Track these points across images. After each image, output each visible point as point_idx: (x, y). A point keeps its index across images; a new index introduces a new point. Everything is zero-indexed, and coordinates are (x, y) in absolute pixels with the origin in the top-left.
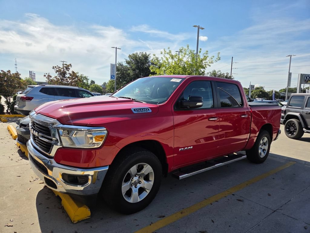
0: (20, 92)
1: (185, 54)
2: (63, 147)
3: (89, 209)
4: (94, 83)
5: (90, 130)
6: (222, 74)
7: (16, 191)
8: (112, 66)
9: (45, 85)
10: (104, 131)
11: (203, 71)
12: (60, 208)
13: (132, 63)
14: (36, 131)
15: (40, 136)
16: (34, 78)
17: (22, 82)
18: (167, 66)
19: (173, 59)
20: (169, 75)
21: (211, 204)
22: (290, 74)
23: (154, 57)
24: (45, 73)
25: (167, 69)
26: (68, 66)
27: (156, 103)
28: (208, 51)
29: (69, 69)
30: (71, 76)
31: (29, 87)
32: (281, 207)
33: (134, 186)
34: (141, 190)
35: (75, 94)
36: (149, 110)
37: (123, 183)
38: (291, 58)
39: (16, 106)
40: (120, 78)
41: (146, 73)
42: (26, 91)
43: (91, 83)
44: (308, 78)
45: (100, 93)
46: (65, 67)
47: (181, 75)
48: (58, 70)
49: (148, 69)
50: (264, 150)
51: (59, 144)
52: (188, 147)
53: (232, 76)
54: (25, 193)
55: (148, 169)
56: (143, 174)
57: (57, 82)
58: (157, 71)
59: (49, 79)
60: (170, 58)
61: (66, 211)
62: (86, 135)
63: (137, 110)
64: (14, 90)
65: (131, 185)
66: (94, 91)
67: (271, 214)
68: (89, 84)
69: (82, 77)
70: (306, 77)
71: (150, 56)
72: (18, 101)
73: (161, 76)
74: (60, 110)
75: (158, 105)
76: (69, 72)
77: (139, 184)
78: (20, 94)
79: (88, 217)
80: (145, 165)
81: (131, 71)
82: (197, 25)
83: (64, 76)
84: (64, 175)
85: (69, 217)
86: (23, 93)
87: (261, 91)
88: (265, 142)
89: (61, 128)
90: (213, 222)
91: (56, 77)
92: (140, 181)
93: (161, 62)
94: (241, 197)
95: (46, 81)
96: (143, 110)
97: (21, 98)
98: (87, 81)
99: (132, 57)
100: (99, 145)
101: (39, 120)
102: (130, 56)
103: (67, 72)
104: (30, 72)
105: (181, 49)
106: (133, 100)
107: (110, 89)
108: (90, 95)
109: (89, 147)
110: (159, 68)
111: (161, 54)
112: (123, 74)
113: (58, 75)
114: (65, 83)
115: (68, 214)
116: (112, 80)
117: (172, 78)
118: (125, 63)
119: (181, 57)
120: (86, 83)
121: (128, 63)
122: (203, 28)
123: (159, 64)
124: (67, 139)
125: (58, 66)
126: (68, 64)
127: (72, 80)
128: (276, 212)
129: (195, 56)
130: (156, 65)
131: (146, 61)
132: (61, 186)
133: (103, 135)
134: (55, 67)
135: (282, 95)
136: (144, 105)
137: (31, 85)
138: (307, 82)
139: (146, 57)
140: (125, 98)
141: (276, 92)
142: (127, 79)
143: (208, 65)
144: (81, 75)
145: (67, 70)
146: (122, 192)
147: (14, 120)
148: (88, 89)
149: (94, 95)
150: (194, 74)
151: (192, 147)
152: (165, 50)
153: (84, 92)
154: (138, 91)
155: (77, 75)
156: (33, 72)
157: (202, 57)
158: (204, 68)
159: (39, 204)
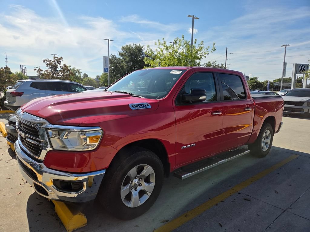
0: (10, 87)
1: (180, 45)
2: (54, 150)
3: (85, 216)
4: (87, 76)
5: (83, 130)
6: (217, 66)
7: (5, 196)
8: (105, 58)
9: (35, 80)
10: (98, 131)
11: (198, 62)
12: (53, 215)
13: (126, 56)
14: (23, 132)
15: (27, 137)
16: (25, 72)
17: (11, 77)
18: (162, 58)
19: (167, 50)
20: (165, 67)
21: (217, 205)
22: (285, 64)
23: (148, 48)
24: (36, 67)
25: (162, 61)
26: (59, 59)
27: (155, 98)
28: (203, 41)
29: (61, 62)
30: (62, 70)
31: (19, 82)
32: (291, 206)
33: (134, 189)
34: (142, 193)
35: (68, 88)
36: (148, 106)
37: (122, 187)
38: (286, 47)
39: (6, 102)
40: (114, 71)
41: (140, 65)
42: (16, 86)
43: (84, 76)
44: (303, 68)
45: (93, 87)
46: (56, 60)
47: (176, 66)
48: (49, 63)
49: (142, 61)
50: (266, 143)
51: (49, 146)
52: (190, 144)
53: (227, 67)
54: (15, 198)
55: (148, 170)
56: (143, 176)
57: (49, 76)
58: (152, 63)
59: (39, 73)
60: (165, 49)
61: (60, 219)
62: (79, 136)
63: (136, 106)
64: (3, 85)
65: (131, 188)
66: (87, 84)
67: (281, 214)
68: (82, 77)
69: (74, 70)
70: (301, 67)
71: (144, 47)
72: (8, 96)
73: (156, 68)
74: (50, 107)
75: (158, 100)
76: (60, 66)
77: (140, 186)
78: (10, 89)
79: (84, 224)
80: (146, 166)
81: (125, 63)
82: (192, 15)
83: (56, 70)
84: (55, 181)
85: (63, 225)
86: (13, 88)
87: (256, 82)
88: (267, 135)
89: (50, 128)
90: (221, 225)
91: (47, 71)
92: (141, 184)
93: (156, 53)
94: (247, 196)
95: (37, 75)
96: (141, 106)
97: (10, 93)
98: (80, 75)
99: (125, 49)
100: (94, 147)
101: (26, 120)
102: (123, 48)
103: (58, 65)
104: (21, 66)
105: (176, 39)
106: (130, 95)
107: (104, 82)
108: (83, 89)
109: (83, 149)
110: (154, 59)
111: (156, 45)
112: (116, 66)
113: (49, 69)
114: (57, 77)
115: (62, 222)
116: (106, 72)
117: (171, 70)
118: (119, 55)
119: (175, 48)
120: (79, 77)
121: (121, 55)
122: (198, 18)
123: (153, 56)
124: (58, 140)
125: (48, 59)
126: (59, 57)
127: (64, 73)
128: (286, 212)
129: (189, 47)
130: (150, 57)
131: (139, 53)
132: (52, 193)
133: (98, 135)
134: (46, 60)
135: (276, 85)
136: (142, 100)
137: (22, 79)
138: (302, 72)
139: (139, 49)
140: (121, 92)
141: (271, 83)
142: (121, 71)
143: (204, 56)
144: (74, 68)
145: (59, 63)
146: (122, 197)
147: (5, 116)
148: (81, 83)
149: (87, 89)
150: (190, 65)
151: (195, 144)
152: (159, 41)
153: (77, 86)
154: (132, 84)
155: (70, 68)
156: (23, 66)
157: (197, 48)
158: (200, 59)
159: (31, 211)
